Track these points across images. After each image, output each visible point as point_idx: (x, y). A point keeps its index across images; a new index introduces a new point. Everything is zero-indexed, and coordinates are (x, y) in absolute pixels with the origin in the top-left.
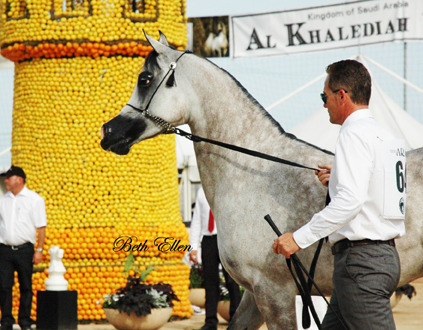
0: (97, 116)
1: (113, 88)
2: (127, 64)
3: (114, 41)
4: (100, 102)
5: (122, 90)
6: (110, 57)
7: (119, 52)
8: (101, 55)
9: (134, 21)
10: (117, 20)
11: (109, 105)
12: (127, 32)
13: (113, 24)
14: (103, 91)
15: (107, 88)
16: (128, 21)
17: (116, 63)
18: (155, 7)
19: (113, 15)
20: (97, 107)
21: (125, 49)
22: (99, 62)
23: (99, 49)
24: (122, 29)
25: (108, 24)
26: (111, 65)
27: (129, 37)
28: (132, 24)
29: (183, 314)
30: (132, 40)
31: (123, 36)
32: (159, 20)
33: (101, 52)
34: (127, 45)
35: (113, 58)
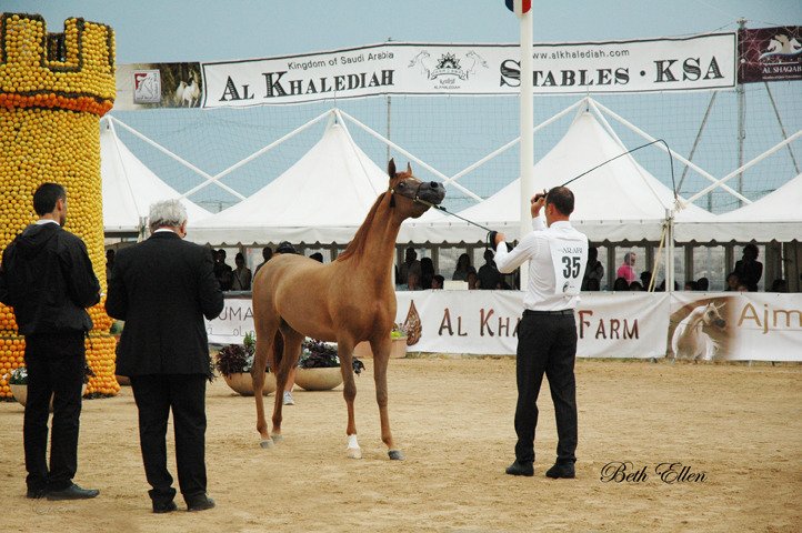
0: (11, 173)
1: (30, 143)
2: (46, 117)
3: (31, 91)
4: (14, 158)
5: (41, 145)
6: (26, 109)
7: (37, 104)
8: (16, 107)
9: (54, 70)
10: (34, 68)
11: (26, 161)
12: (46, 82)
13: (30, 73)
14: (18, 146)
15: (23, 143)
16: (47, 69)
17: (33, 116)
18: (78, 56)
19: (30, 63)
20: (12, 163)
21: (43, 101)
22: (14, 115)
23: (13, 100)
24: (41, 79)
25: (25, 73)
26: (28, 118)
27: (49, 88)
28: (52, 73)
29: (108, 391)
30: (52, 91)
31: (41, 87)
32: (83, 69)
33: (16, 103)
34: (46, 96)
35: (30, 111)
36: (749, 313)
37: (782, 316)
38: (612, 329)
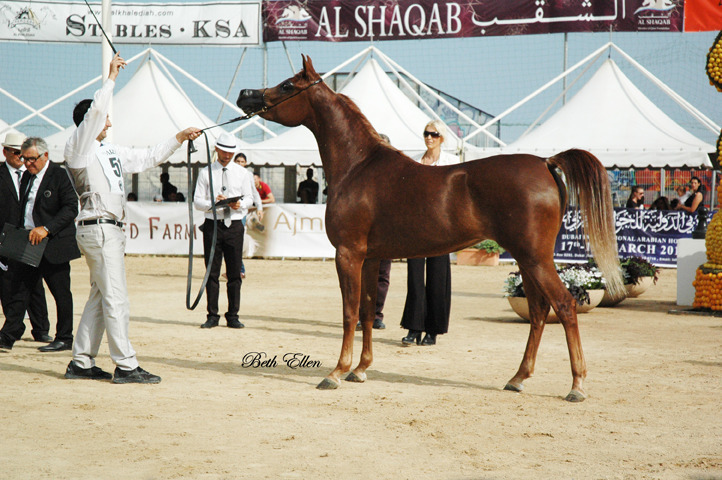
36: (282, 220)
37: (307, 223)
38: (176, 232)
